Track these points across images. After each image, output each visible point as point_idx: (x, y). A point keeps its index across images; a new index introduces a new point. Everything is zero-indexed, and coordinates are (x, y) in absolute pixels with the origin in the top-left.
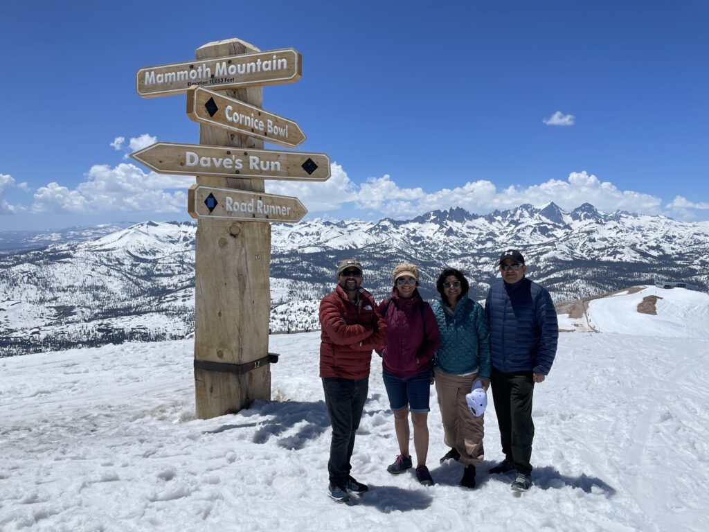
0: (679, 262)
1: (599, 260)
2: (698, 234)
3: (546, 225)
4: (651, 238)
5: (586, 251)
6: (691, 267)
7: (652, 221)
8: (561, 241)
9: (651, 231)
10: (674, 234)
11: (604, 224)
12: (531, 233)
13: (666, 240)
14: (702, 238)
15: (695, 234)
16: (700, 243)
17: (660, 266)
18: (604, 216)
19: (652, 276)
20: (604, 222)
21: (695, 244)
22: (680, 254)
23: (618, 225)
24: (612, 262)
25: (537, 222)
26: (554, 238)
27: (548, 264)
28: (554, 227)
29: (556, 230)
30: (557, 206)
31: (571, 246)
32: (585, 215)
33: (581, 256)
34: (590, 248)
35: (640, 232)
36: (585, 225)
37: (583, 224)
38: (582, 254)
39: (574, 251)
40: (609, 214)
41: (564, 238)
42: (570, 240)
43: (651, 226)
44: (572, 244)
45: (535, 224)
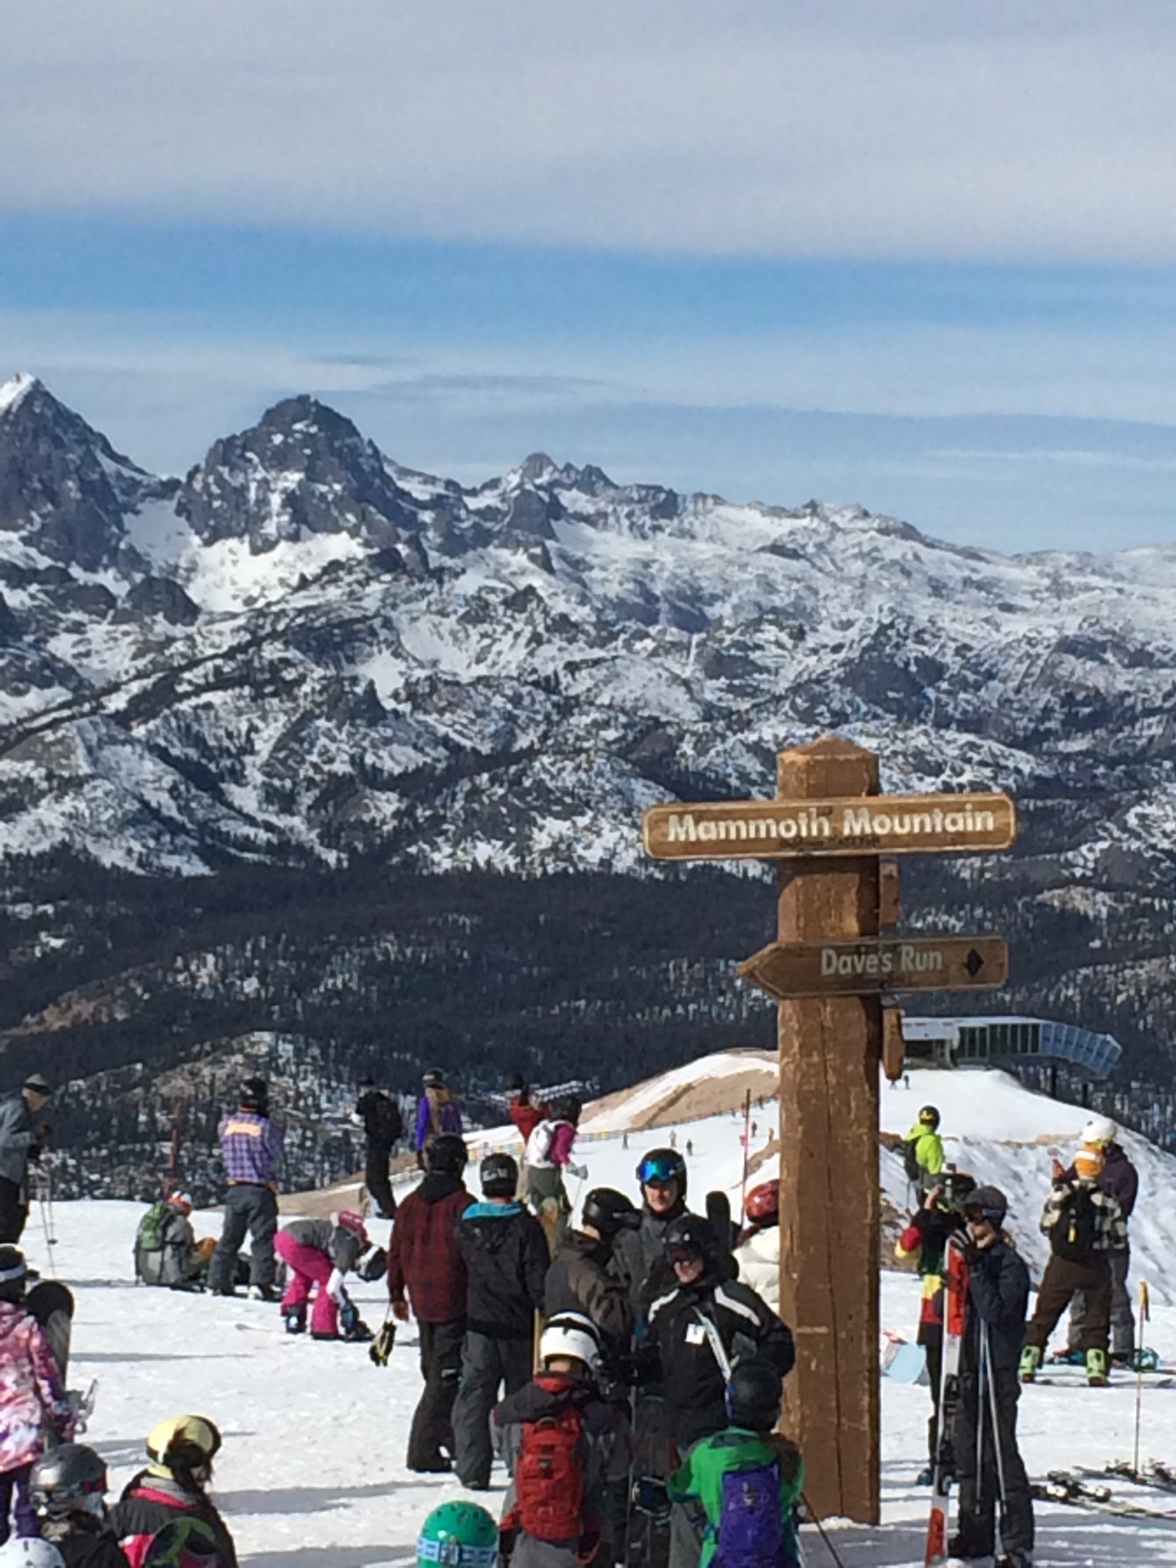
1: (410, 862)
4: (777, 685)
5: (307, 799)
6: (1053, 897)
7: (777, 549)
8: (122, 719)
9: (770, 633)
10: (930, 651)
11: (439, 574)
13: (875, 697)
14: (1112, 679)
15: (1069, 648)
16: (1102, 715)
18: (436, 503)
20: (435, 559)
21: (1074, 724)
23: (538, 581)
24: (510, 881)
26: (59, 694)
28: (61, 602)
29: (77, 628)
30: (72, 420)
31: (193, 753)
32: (291, 499)
33: (275, 840)
34: (341, 767)
35: (696, 638)
36: (294, 581)
37: (281, 573)
38: (282, 821)
39: (220, 797)
40: (473, 493)
41: (135, 687)
42: (185, 706)
43: (770, 587)
44: (199, 741)
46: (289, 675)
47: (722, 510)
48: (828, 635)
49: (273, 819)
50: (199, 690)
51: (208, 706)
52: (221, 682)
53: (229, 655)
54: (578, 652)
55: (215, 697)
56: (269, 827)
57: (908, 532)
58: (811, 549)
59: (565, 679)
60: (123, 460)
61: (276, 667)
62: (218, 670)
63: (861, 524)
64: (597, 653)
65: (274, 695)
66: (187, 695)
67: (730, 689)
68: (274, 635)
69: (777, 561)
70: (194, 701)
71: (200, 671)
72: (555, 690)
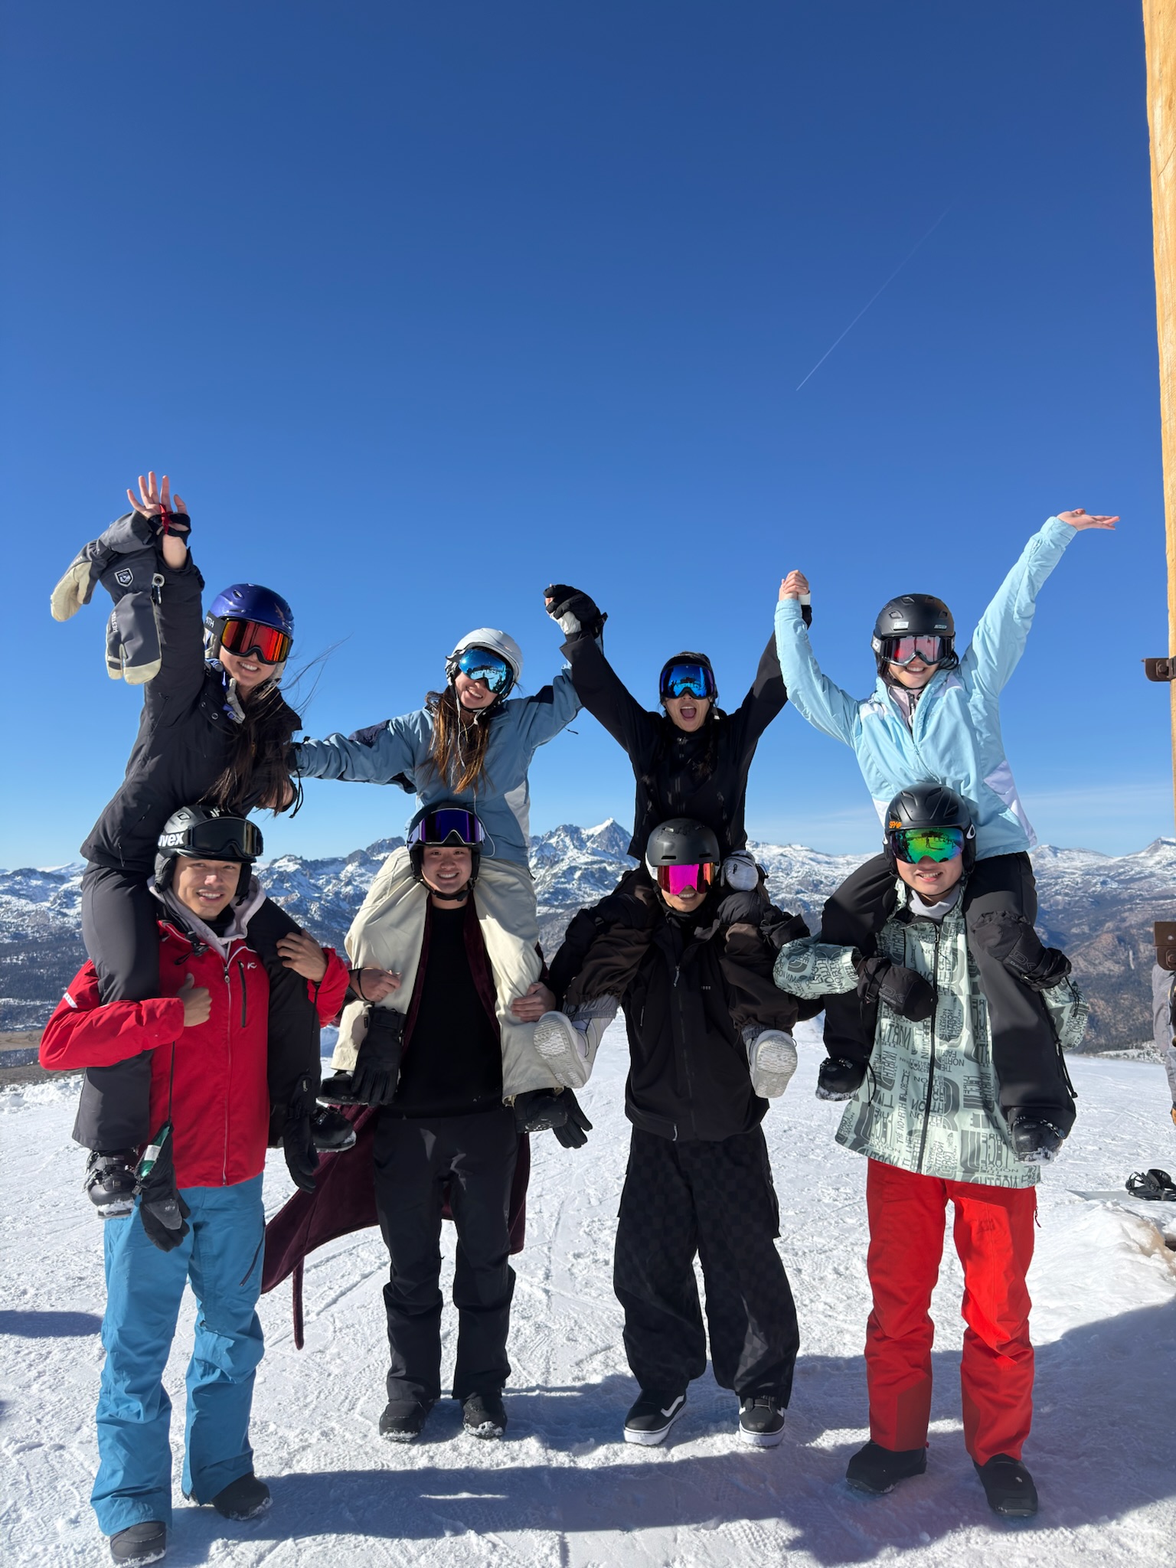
3: (605, 865)
10: (818, 878)
12: (580, 879)
13: (806, 888)
25: (590, 858)
30: (622, 829)
43: (781, 864)
45: (586, 864)
48: (794, 874)
57: (812, 851)
58: (790, 855)
63: (801, 849)
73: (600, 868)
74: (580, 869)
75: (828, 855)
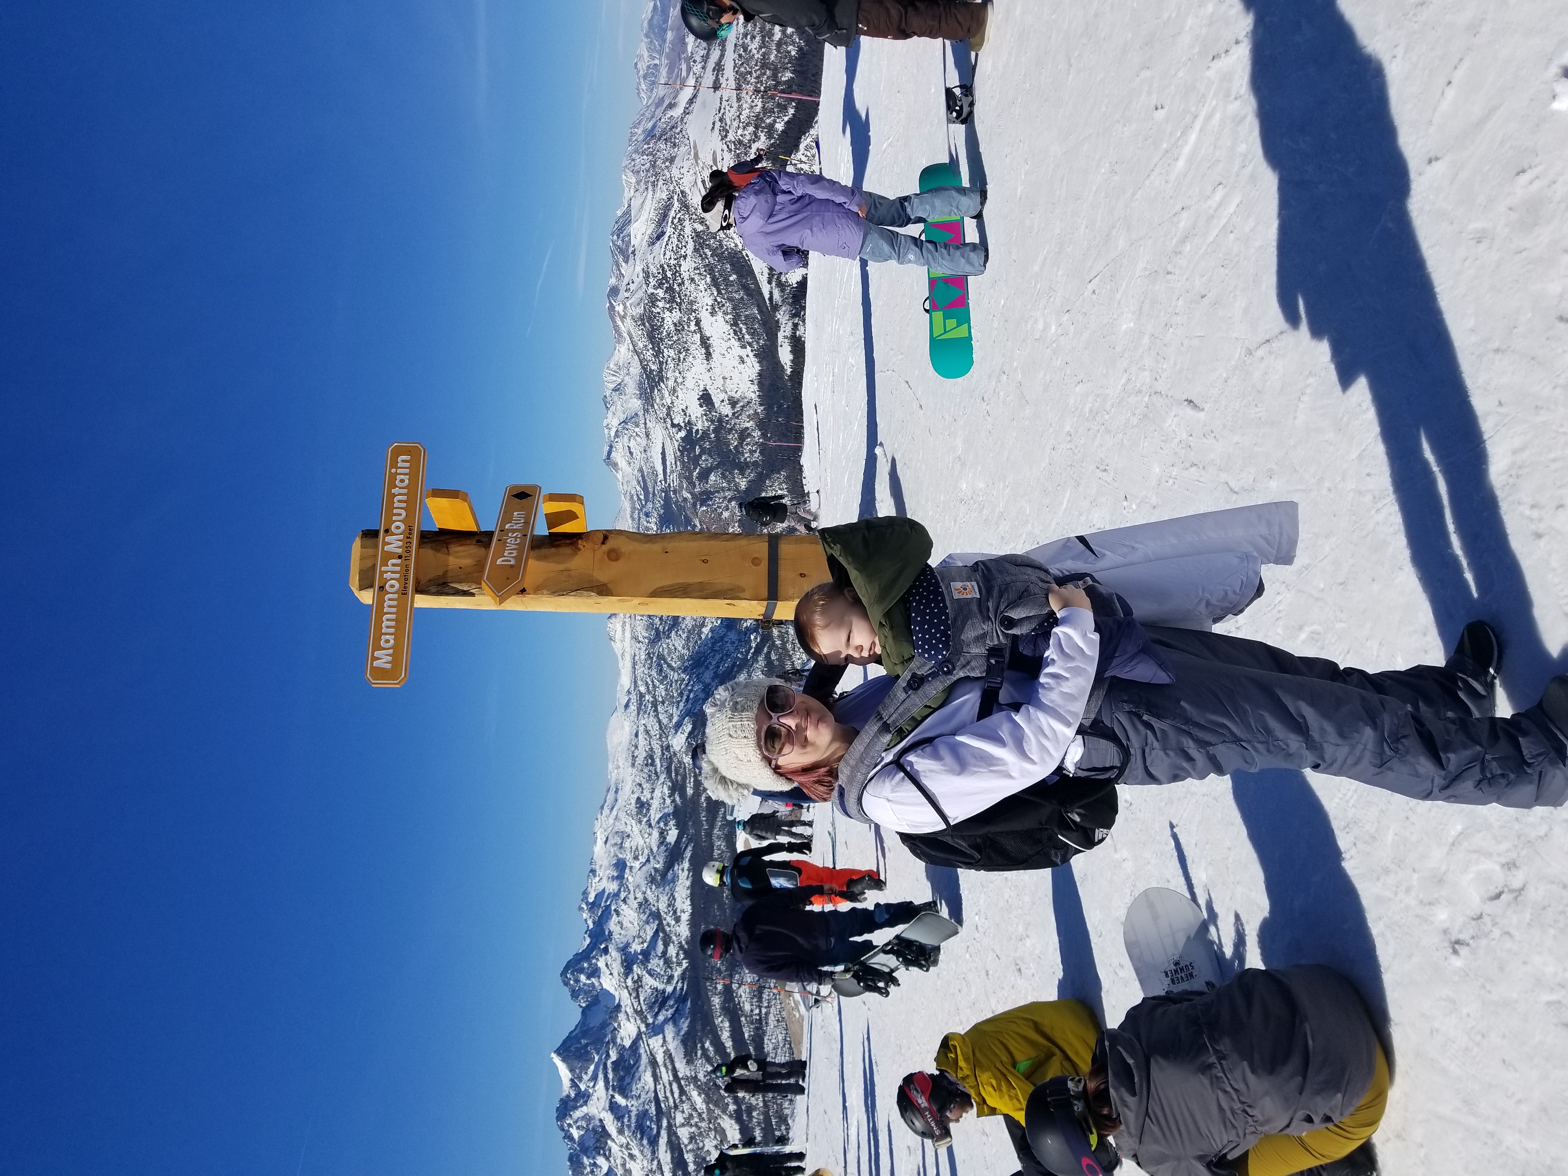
0: (690, 791)
1: (687, 942)
2: (634, 757)
3: (609, 1063)
4: (641, 842)
5: (670, 972)
7: (606, 842)
8: (647, 1025)
10: (633, 802)
11: (610, 936)
12: (626, 1097)
13: (645, 816)
14: (641, 754)
15: (633, 765)
16: (651, 756)
17: (698, 824)
18: (591, 937)
19: (719, 838)
20: (606, 937)
21: (653, 764)
22: (673, 790)
24: (692, 914)
25: (601, 1084)
26: (640, 1044)
27: (699, 1053)
28: (615, 1043)
29: (622, 1039)
30: (565, 1042)
31: (657, 1005)
32: (588, 978)
33: (681, 981)
34: (661, 962)
35: (628, 864)
36: (611, 977)
37: (608, 980)
38: (676, 979)
39: (669, 998)
40: (588, 926)
41: (639, 1022)
42: (644, 1008)
43: (616, 844)
44: (654, 1003)
45: (607, 1089)
46: (636, 978)
47: (594, 858)
49: (675, 982)
50: (639, 1004)
51: (644, 1001)
52: (638, 997)
53: (630, 995)
54: (631, 896)
55: (642, 999)
56: (677, 983)
57: (602, 807)
58: (606, 833)
59: (639, 900)
60: (576, 1026)
61: (634, 982)
62: (635, 998)
63: (599, 820)
64: (632, 892)
65: (641, 982)
66: (641, 1007)
67: (642, 855)
68: (625, 982)
69: (609, 843)
70: (643, 1005)
71: (634, 1003)
72: (642, 903)
73: (613, 1070)
74: (613, 1096)
75: (608, 790)
